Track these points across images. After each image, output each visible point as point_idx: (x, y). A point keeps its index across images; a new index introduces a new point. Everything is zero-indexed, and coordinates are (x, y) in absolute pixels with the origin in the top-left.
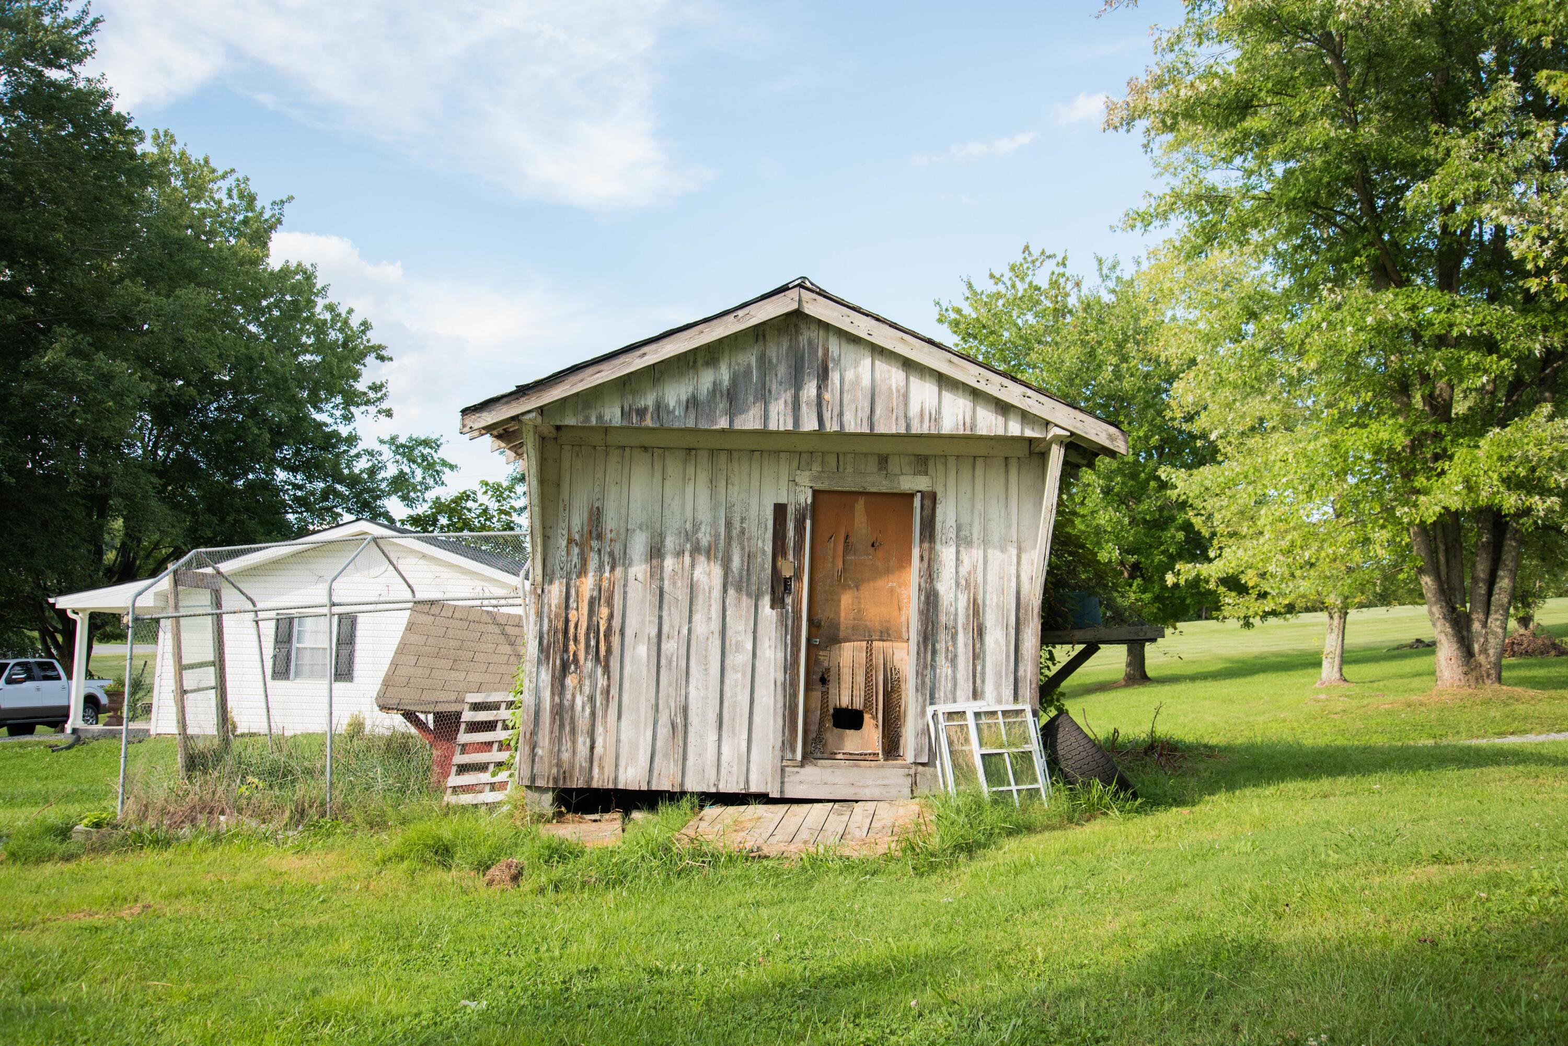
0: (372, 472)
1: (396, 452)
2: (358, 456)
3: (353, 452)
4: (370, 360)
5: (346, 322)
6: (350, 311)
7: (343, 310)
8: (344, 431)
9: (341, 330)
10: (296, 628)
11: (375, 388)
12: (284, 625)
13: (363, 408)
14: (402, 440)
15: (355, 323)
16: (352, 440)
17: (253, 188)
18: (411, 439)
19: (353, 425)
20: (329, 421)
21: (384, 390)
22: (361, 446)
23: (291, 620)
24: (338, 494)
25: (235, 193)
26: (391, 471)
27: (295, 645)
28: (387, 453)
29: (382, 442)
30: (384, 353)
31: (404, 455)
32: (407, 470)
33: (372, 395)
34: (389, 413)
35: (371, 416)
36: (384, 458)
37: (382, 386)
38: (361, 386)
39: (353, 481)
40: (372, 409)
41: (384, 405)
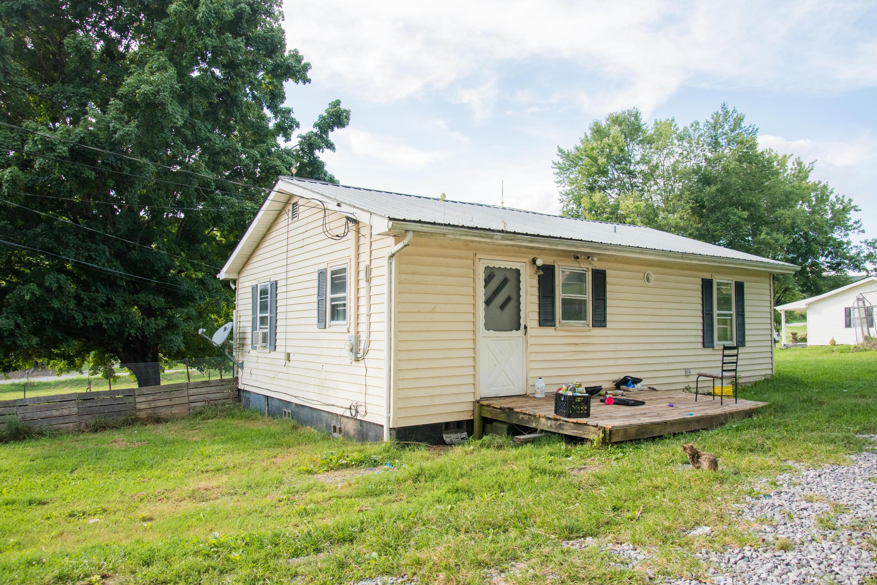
0: (859, 254)
1: (868, 245)
2: (851, 248)
3: (849, 247)
4: (852, 212)
5: (842, 201)
6: (843, 196)
7: (840, 196)
8: (845, 240)
9: (841, 204)
10: (852, 312)
11: (856, 223)
12: (847, 310)
13: (852, 231)
14: (869, 241)
15: (846, 200)
16: (848, 243)
17: (801, 160)
18: (873, 240)
19: (848, 237)
20: (839, 237)
21: (860, 223)
22: (852, 245)
23: (850, 309)
24: (844, 263)
25: (795, 163)
26: (866, 252)
27: (852, 316)
28: (864, 246)
29: (861, 242)
30: (857, 208)
31: (871, 246)
32: (873, 251)
33: (855, 226)
34: (863, 231)
35: (856, 234)
36: (862, 248)
37: (859, 221)
38: (850, 223)
39: (851, 259)
40: (856, 231)
41: (861, 229)
